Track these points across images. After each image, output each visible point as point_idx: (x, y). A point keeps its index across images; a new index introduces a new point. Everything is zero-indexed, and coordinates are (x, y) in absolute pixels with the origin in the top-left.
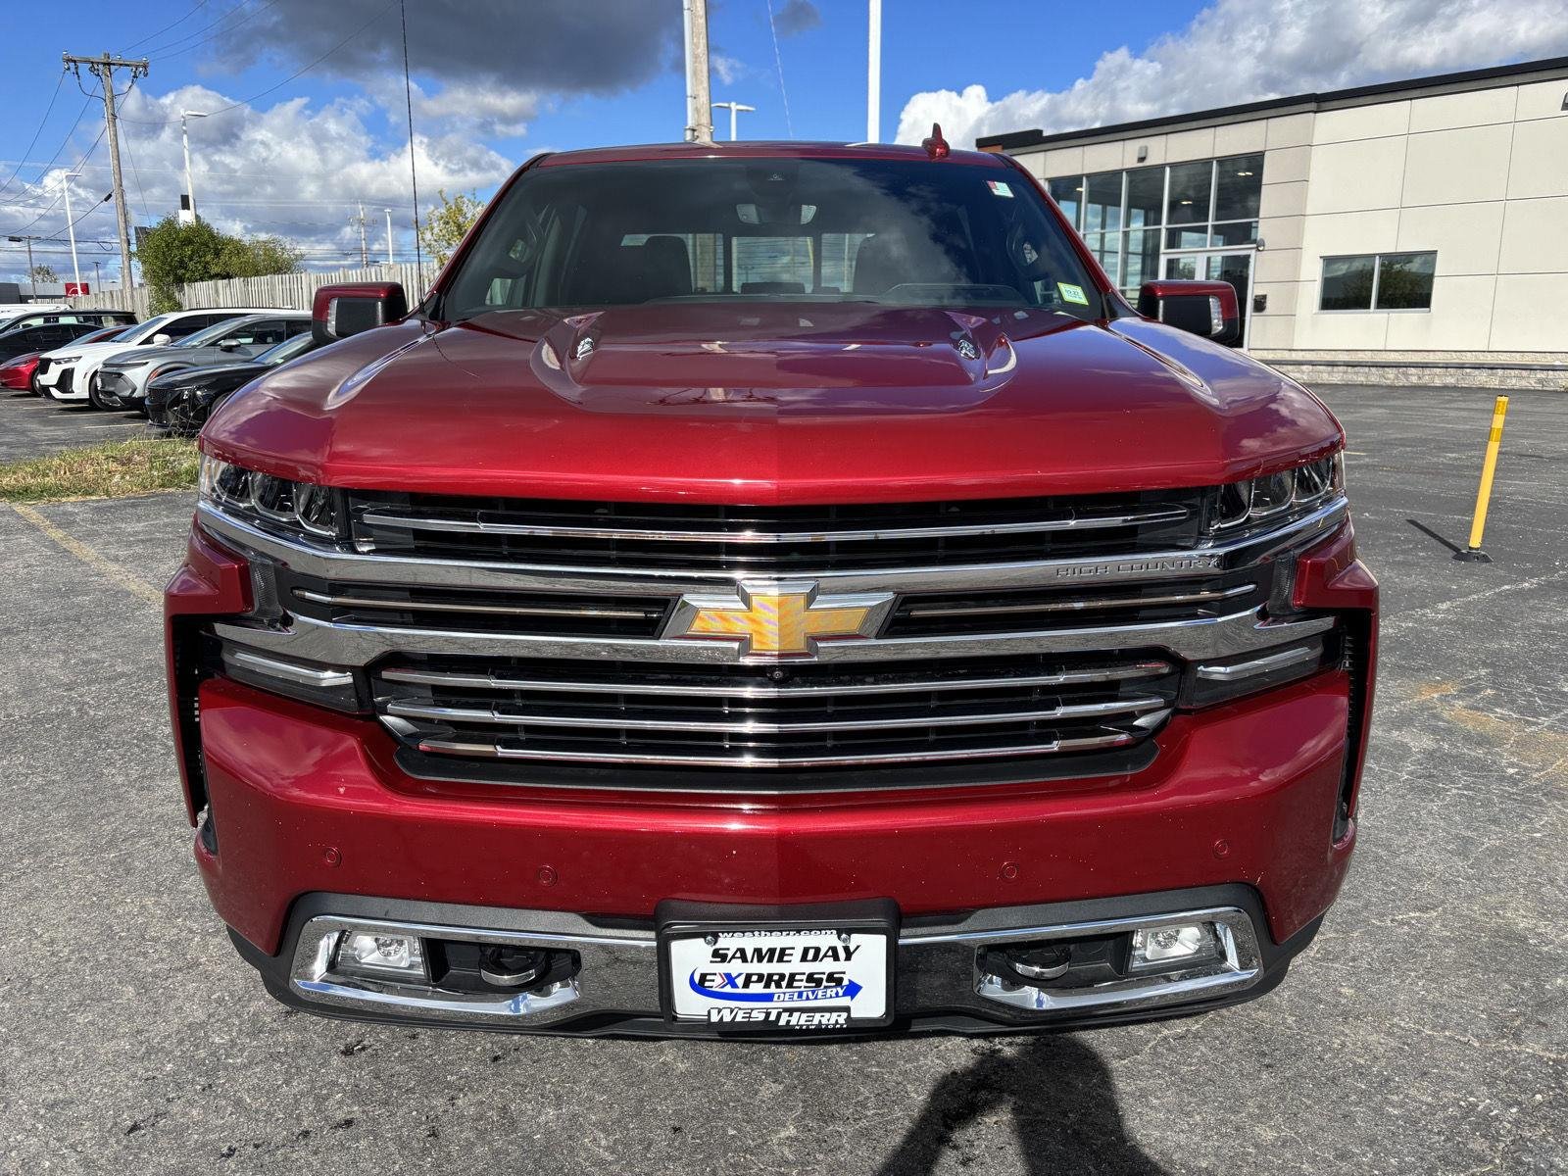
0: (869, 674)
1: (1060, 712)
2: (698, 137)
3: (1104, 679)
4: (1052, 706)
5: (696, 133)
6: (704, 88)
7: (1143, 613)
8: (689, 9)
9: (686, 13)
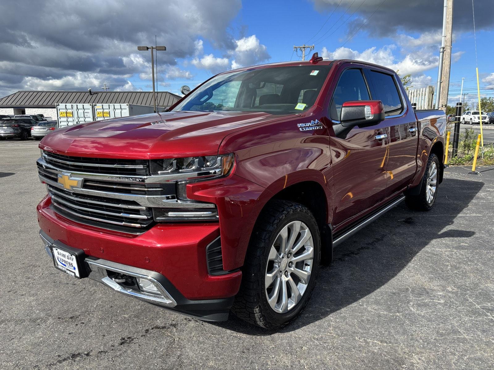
0: (89, 198)
1: (121, 215)
2: (445, 50)
3: (128, 208)
4: (120, 213)
5: (445, 49)
6: (449, 33)
7: (132, 192)
8: (446, 6)
9: (445, 9)
